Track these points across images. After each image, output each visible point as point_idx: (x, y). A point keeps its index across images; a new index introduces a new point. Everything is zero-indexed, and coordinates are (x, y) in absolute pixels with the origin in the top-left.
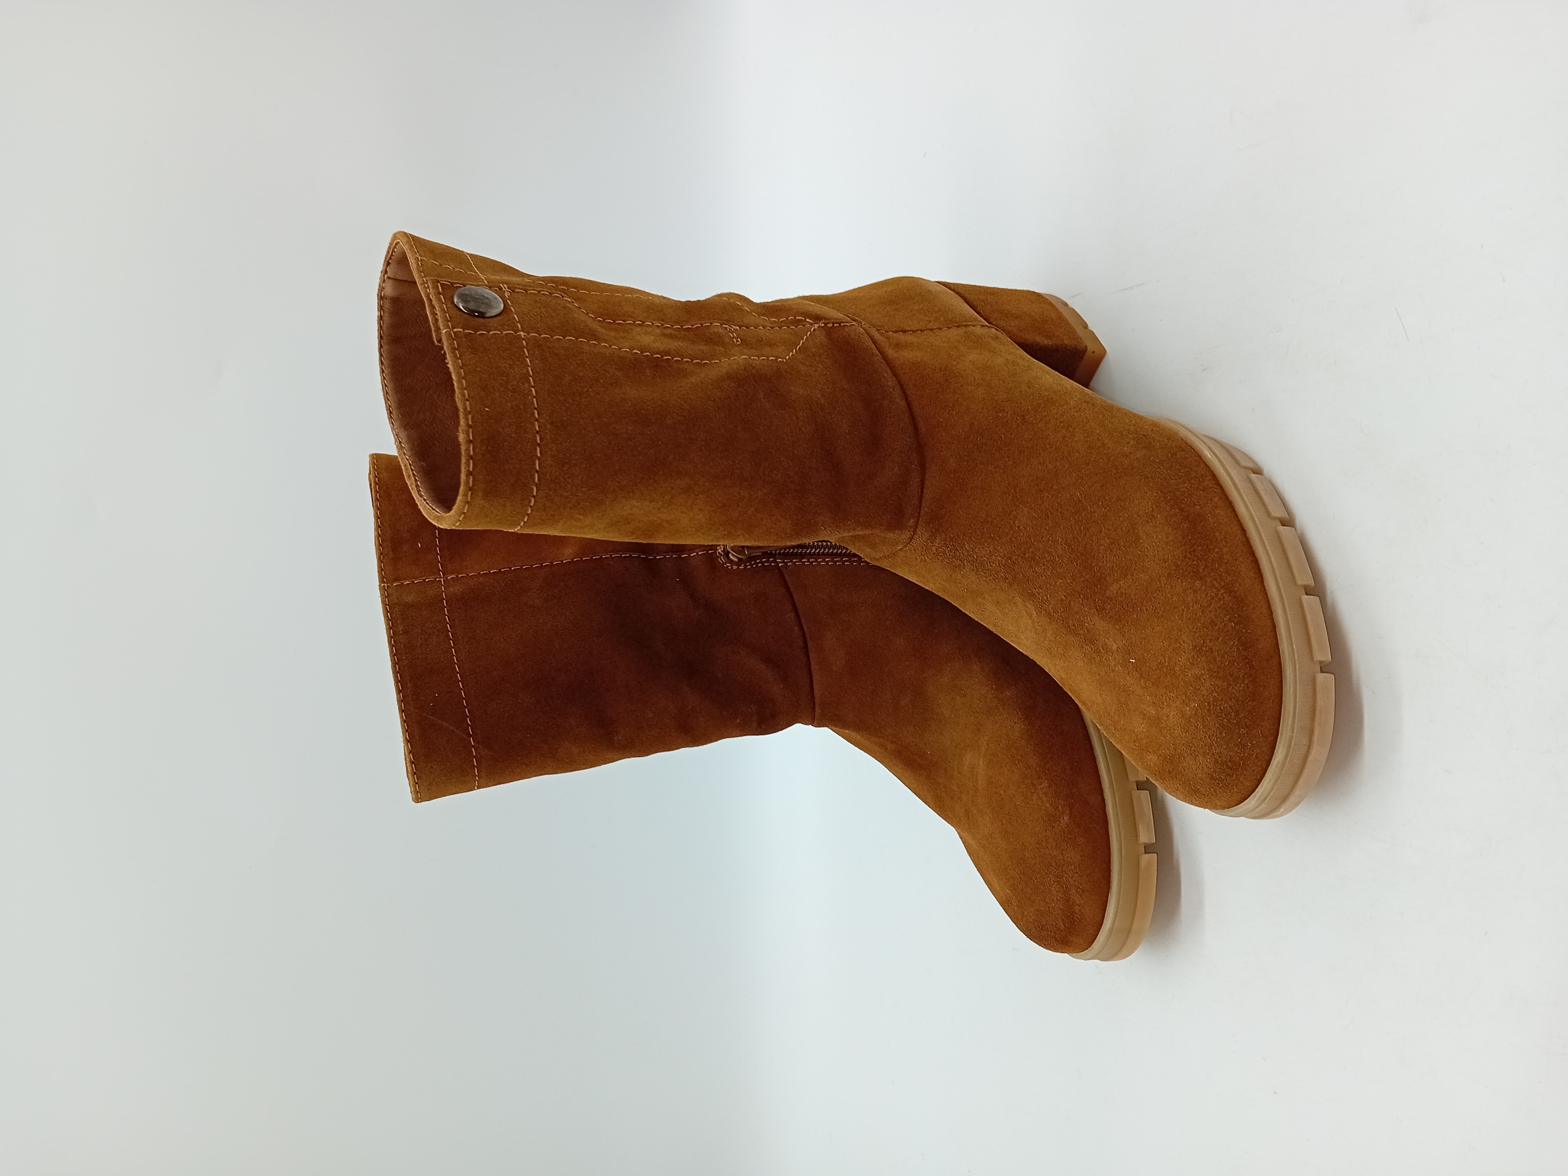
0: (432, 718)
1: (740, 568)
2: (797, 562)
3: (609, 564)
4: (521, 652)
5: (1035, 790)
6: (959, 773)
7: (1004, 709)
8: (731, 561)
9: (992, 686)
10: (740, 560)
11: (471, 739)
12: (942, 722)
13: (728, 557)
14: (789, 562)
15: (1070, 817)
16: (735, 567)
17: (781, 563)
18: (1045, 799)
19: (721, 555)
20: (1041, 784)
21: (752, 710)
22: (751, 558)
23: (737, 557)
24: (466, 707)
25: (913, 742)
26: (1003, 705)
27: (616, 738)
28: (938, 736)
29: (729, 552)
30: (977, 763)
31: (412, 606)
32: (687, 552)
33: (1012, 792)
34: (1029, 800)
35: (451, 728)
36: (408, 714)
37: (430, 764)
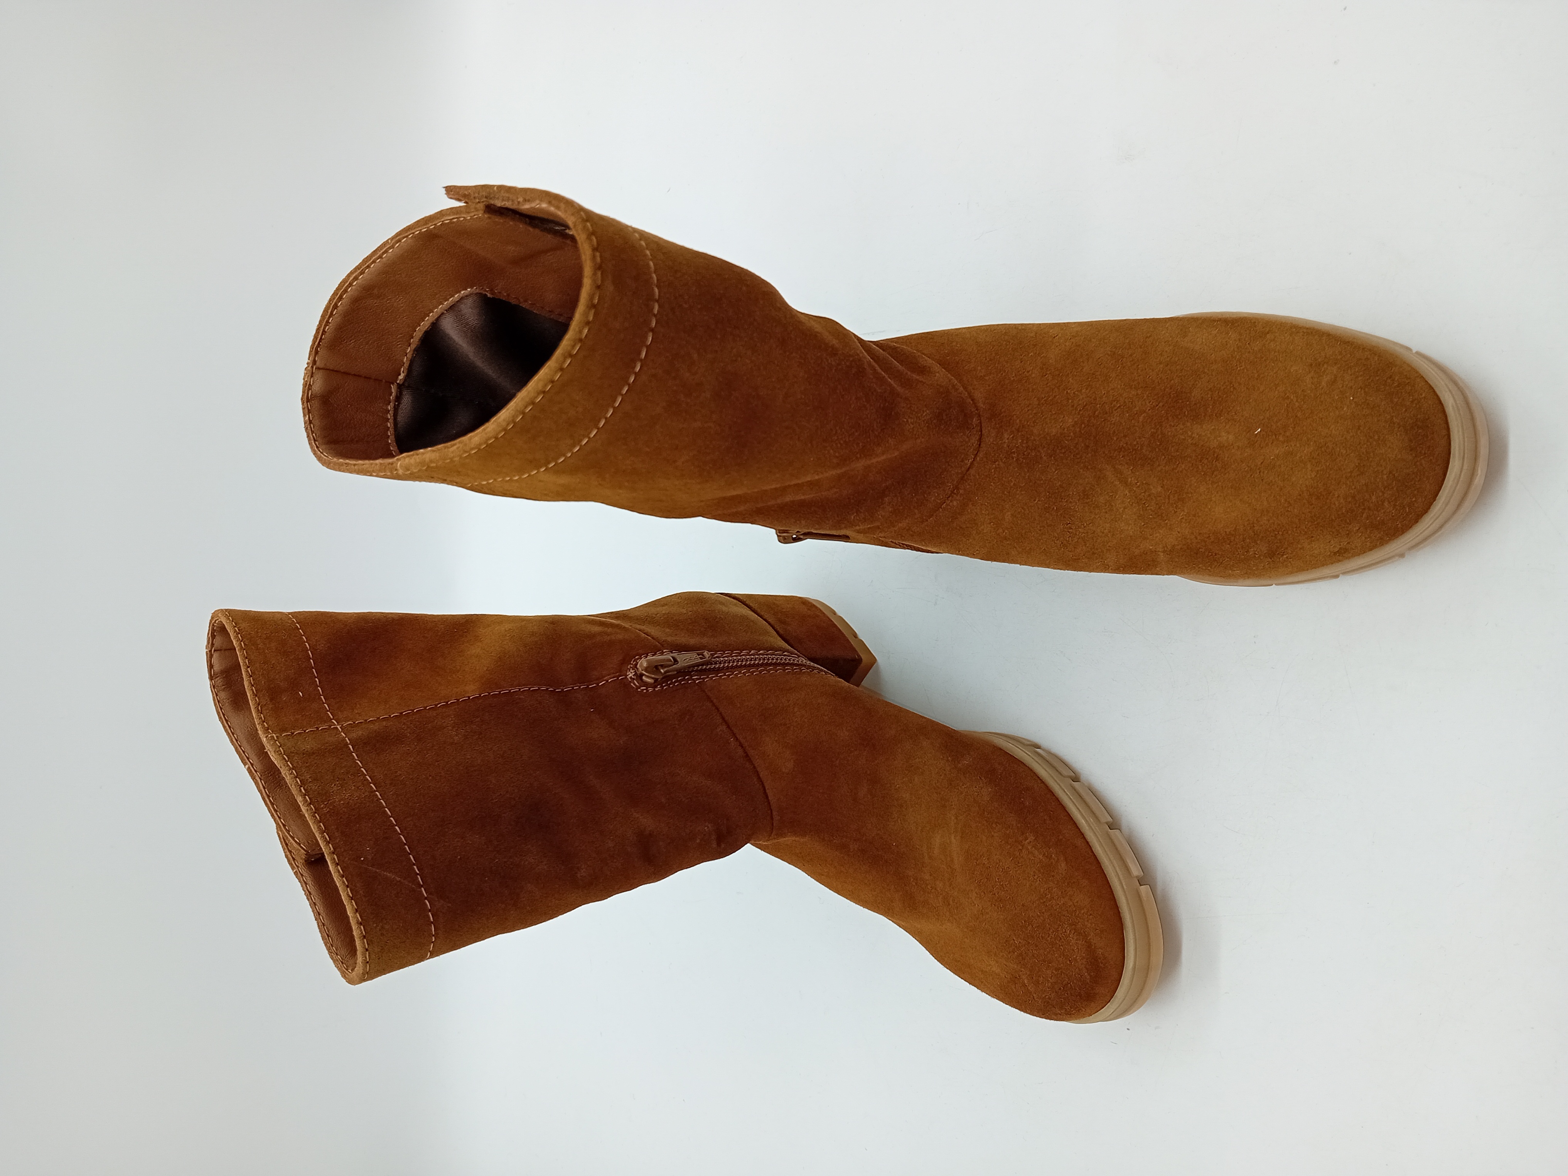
0: (374, 869)
1: (657, 689)
2: (714, 677)
3: (520, 699)
4: (456, 789)
5: (1023, 846)
6: (930, 857)
7: (965, 777)
8: (647, 685)
9: (948, 758)
10: (656, 680)
11: (423, 889)
12: (903, 806)
13: (642, 680)
14: (706, 678)
15: (1067, 863)
16: (650, 690)
17: (697, 679)
18: (1036, 852)
19: (634, 679)
20: (1026, 839)
21: (708, 827)
22: (667, 678)
23: (653, 678)
24: (410, 854)
25: (878, 834)
26: (964, 774)
27: (579, 875)
28: (901, 823)
29: (642, 675)
30: (948, 841)
31: (313, 753)
32: (594, 682)
33: (997, 857)
34: (1018, 859)
35: (398, 879)
36: (345, 867)
37: (381, 924)
